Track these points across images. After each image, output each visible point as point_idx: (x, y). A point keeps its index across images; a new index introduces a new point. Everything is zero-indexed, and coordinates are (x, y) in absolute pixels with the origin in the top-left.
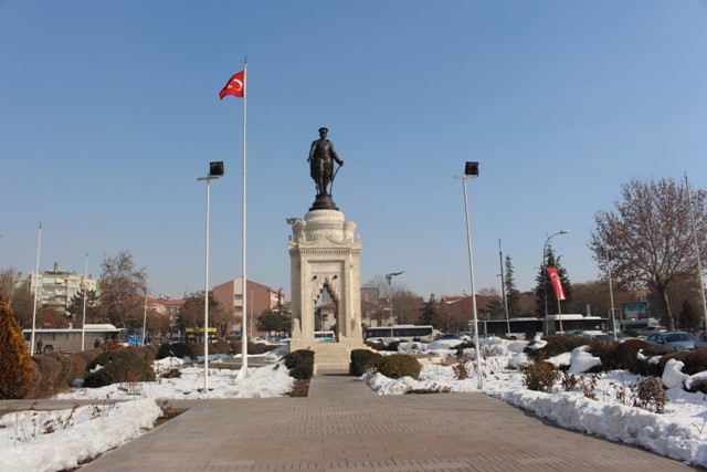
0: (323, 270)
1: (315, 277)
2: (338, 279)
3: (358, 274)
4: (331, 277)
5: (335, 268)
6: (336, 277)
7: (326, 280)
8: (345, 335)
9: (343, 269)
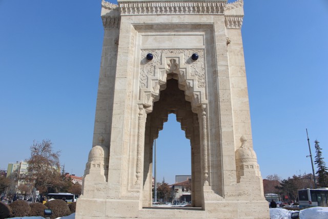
0: (167, 44)
1: (149, 57)
2: (200, 62)
3: (241, 60)
4: (183, 59)
5: (195, 41)
6: (194, 57)
7: (174, 64)
8: (219, 191)
9: (211, 42)
